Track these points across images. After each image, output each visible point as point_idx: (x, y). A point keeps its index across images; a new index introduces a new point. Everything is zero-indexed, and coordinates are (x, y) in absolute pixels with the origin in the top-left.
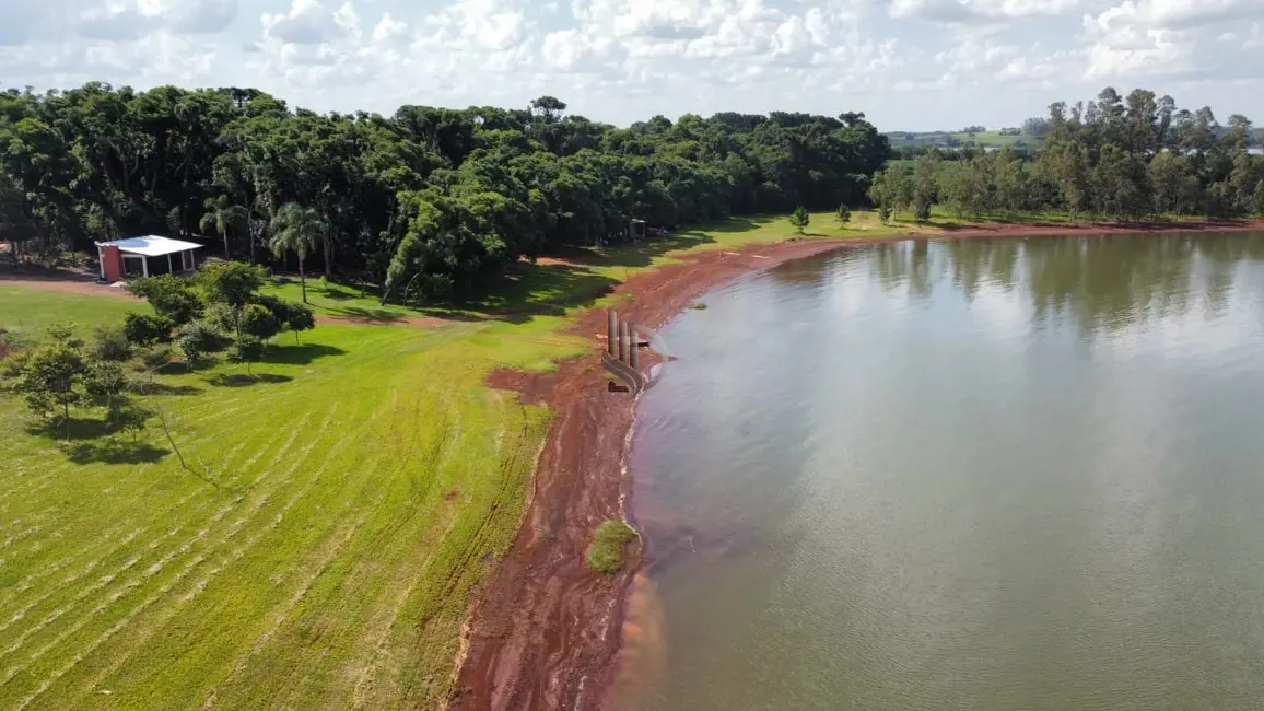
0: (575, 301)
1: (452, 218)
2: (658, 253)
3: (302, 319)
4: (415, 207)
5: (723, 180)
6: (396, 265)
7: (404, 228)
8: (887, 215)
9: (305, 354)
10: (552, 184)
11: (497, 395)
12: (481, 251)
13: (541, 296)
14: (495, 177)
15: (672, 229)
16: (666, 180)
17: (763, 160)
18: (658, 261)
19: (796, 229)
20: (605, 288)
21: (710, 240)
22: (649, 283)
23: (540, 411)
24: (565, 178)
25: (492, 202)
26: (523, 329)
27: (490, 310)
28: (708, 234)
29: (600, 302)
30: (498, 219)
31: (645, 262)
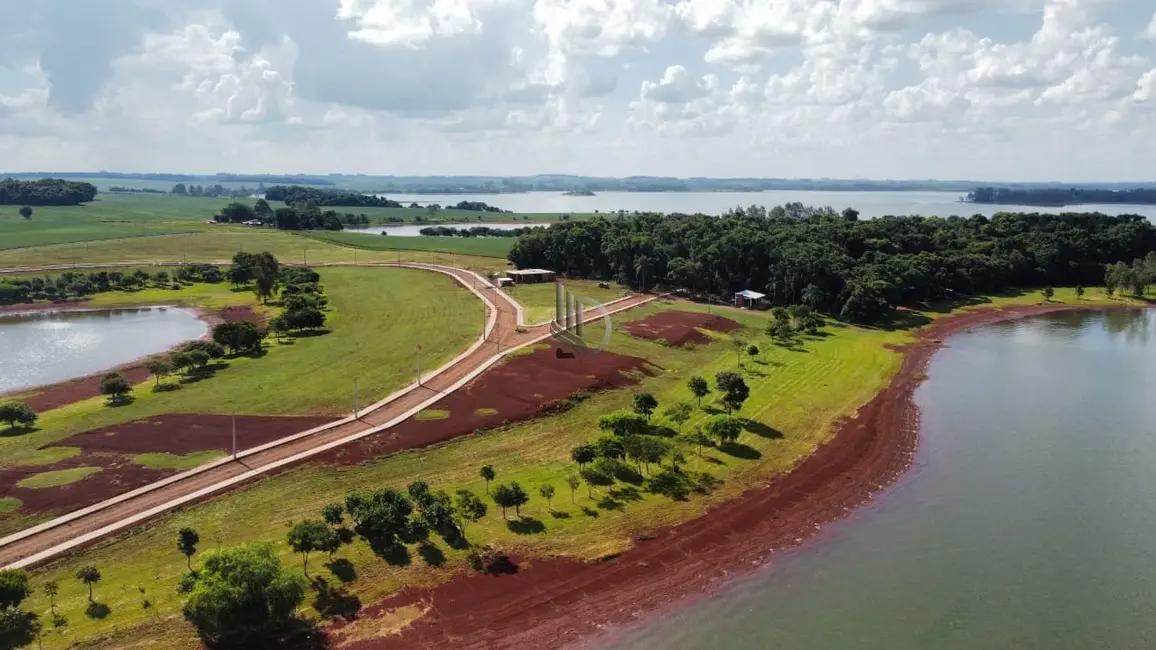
0: (913, 326)
1: (867, 290)
2: (956, 307)
3: (822, 324)
4: (854, 287)
5: (1007, 267)
6: (845, 307)
7: (848, 295)
8: (1111, 292)
9: (824, 335)
10: (906, 274)
11: (888, 350)
12: (876, 303)
13: (898, 323)
14: (882, 274)
15: (970, 294)
16: (968, 268)
17: (1037, 254)
18: (956, 311)
19: (1045, 298)
20: (927, 321)
21: (990, 302)
22: (950, 320)
23: (902, 354)
24: (913, 270)
25: (882, 284)
26: (893, 333)
27: (880, 327)
28: (990, 298)
29: (923, 327)
30: (885, 292)
31: (949, 311)
